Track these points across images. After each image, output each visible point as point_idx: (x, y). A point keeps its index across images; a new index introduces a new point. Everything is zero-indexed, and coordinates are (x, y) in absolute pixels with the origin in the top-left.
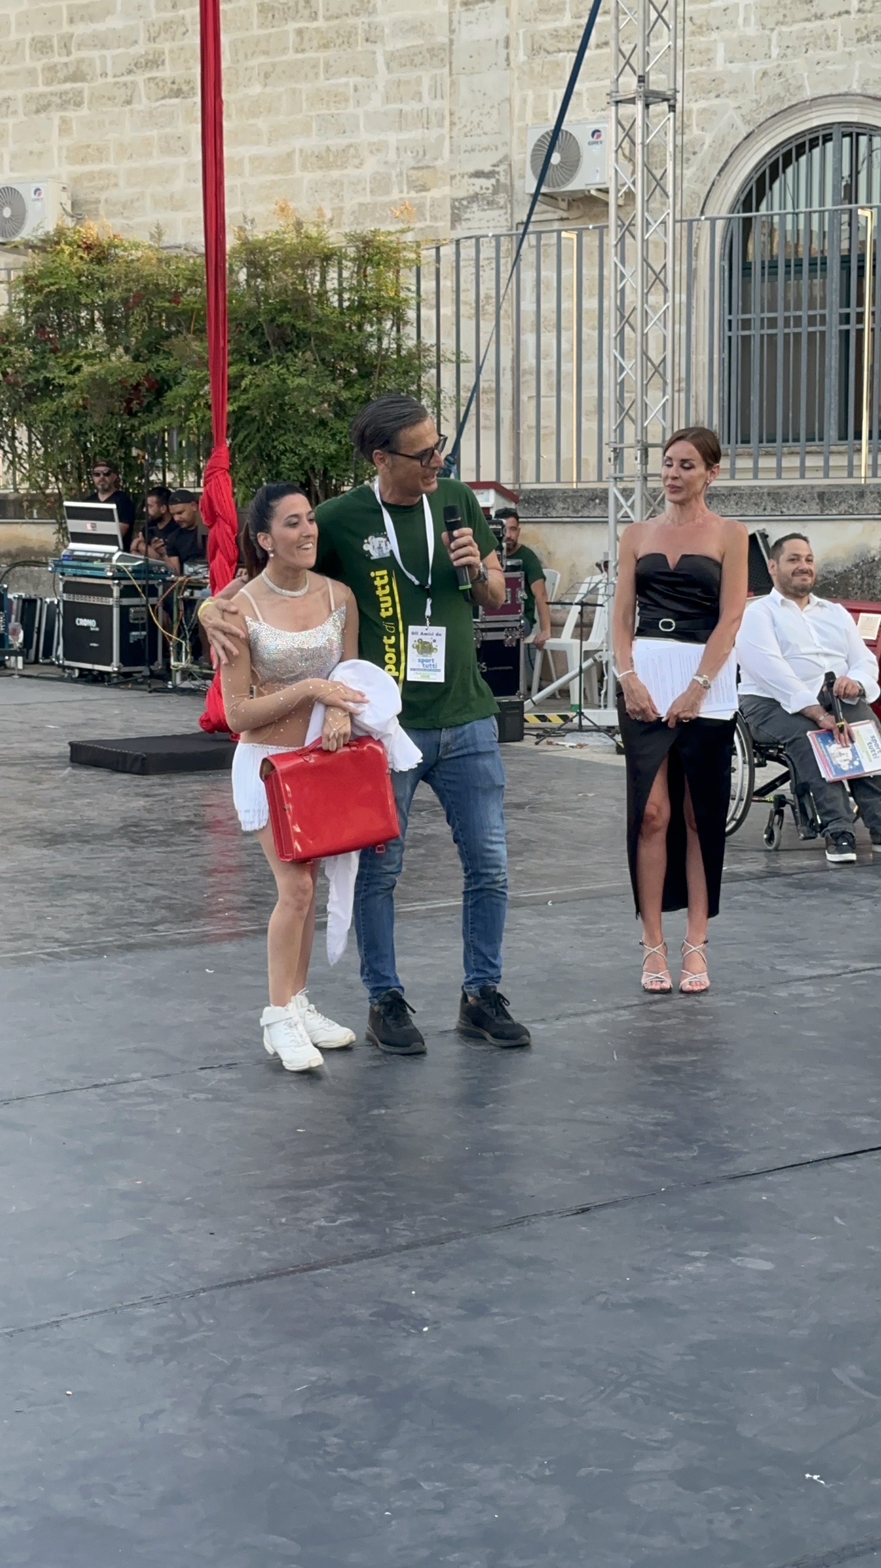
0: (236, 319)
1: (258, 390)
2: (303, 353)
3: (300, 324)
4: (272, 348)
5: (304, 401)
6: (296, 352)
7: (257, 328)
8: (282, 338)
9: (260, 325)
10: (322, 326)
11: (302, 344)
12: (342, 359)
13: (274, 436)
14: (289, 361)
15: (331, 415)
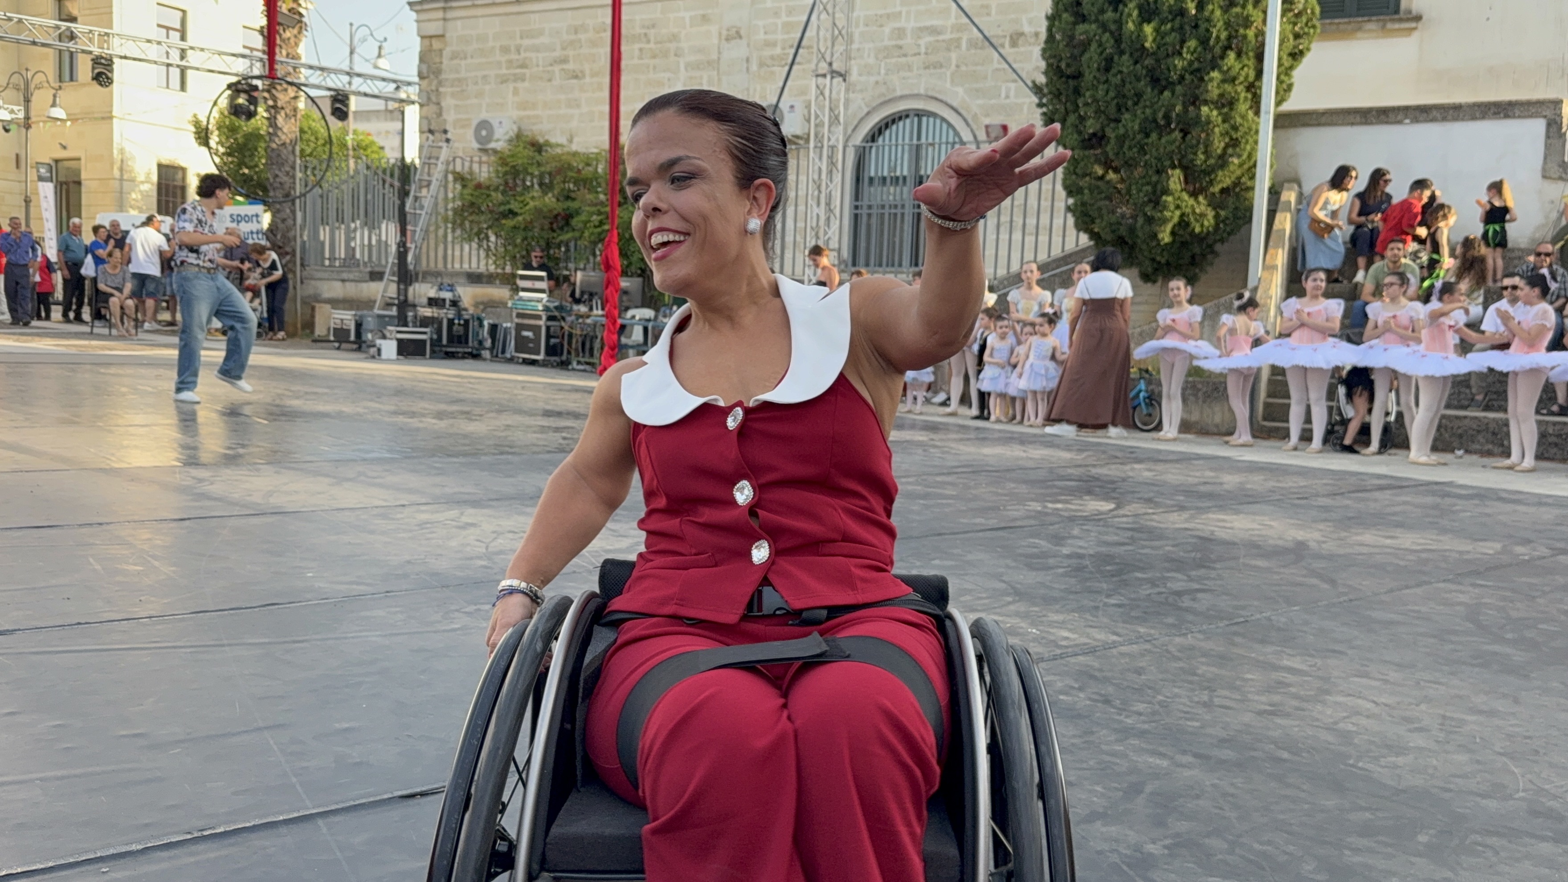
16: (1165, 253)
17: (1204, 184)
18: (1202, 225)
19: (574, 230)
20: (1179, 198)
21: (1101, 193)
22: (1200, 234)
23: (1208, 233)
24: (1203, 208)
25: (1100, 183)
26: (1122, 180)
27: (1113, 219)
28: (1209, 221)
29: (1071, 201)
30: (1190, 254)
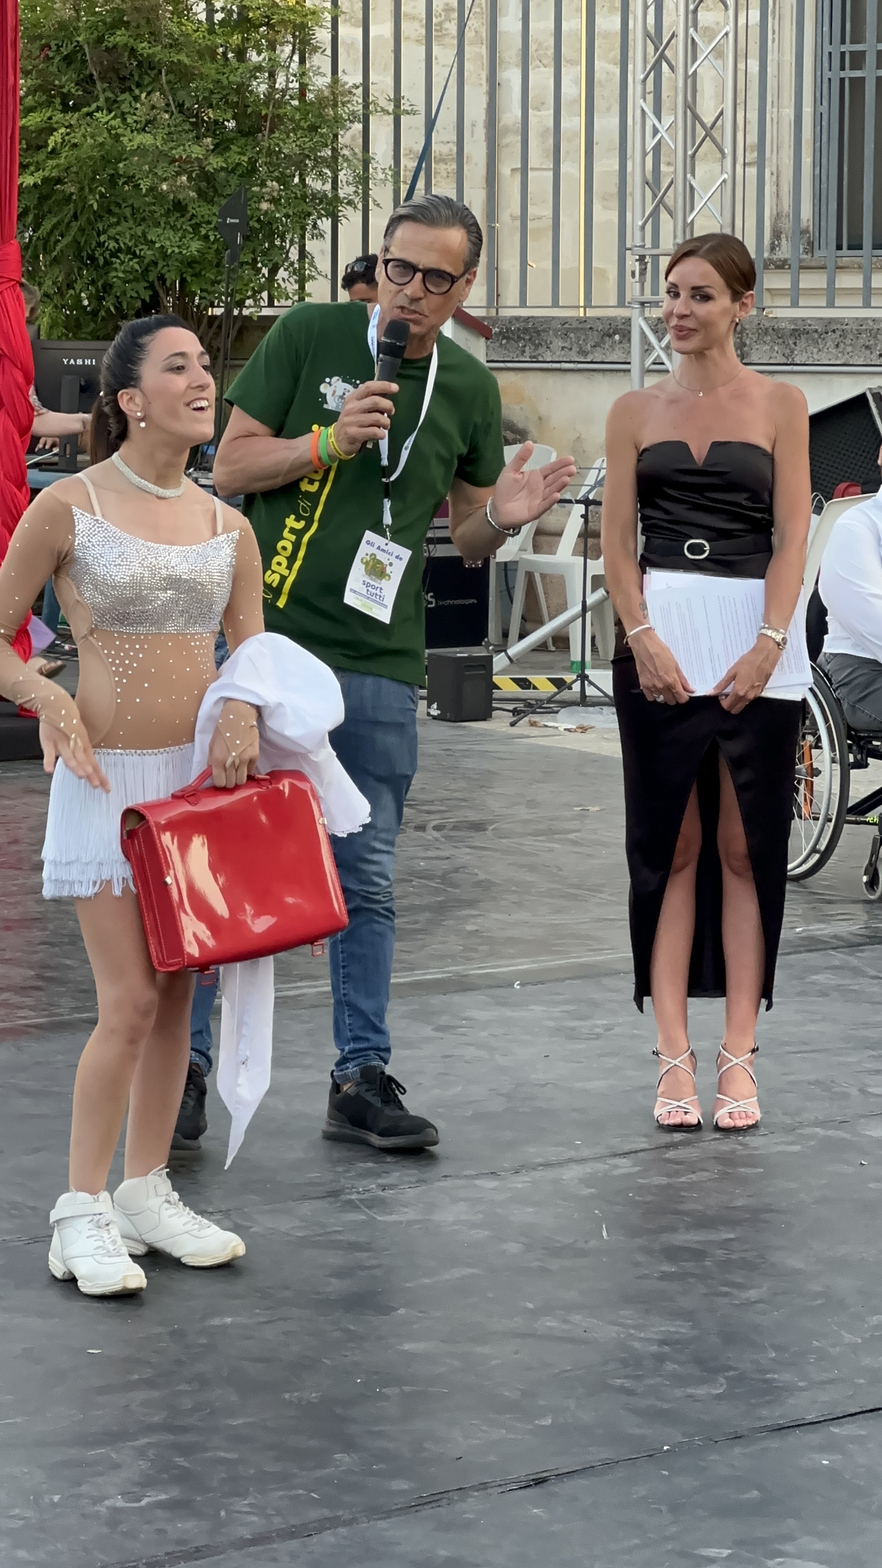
0: (40, 37)
1: (76, 152)
2: (149, 94)
3: (143, 48)
4: (99, 85)
5: (151, 171)
6: (137, 92)
7: (75, 52)
8: (116, 71)
9: (79, 47)
10: (179, 51)
11: (147, 80)
12: (211, 106)
13: (100, 226)
14: (125, 107)
15: (193, 194)
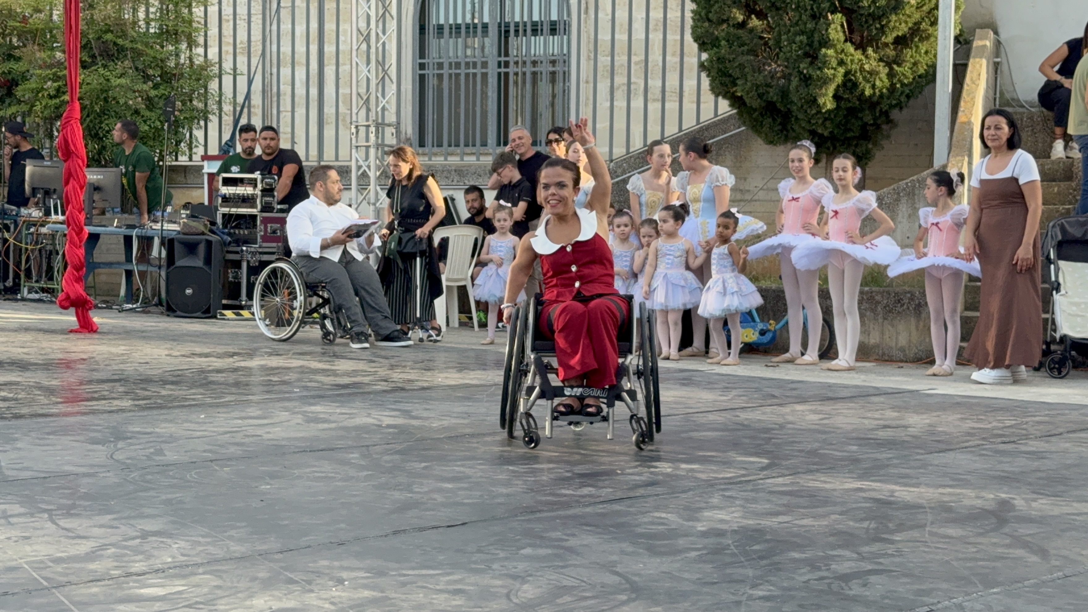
1: (89, 86)
2: (122, 62)
3: (120, 41)
4: (99, 58)
5: (124, 95)
6: (117, 61)
7: (87, 44)
8: (107, 52)
9: (89, 42)
10: (136, 44)
11: (121, 56)
12: (151, 68)
14: (111, 68)
15: (143, 106)
16: (828, 124)
17: (874, 32)
18: (873, 87)
19: (19, 102)
20: (843, 51)
21: (743, 45)
22: (870, 97)
23: (882, 96)
24: (874, 64)
25: (740, 31)
26: (770, 28)
27: (760, 79)
28: (882, 81)
29: (705, 56)
30: (860, 123)
